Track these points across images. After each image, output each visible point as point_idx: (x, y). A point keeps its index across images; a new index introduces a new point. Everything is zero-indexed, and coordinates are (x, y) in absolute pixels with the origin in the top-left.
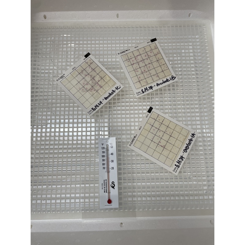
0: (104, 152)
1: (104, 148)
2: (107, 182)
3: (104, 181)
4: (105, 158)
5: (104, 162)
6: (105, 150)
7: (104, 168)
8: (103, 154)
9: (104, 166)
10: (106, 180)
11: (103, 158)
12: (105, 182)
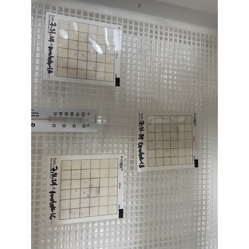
0: (77, 115)
1: (83, 115)
2: (35, 117)
3: (37, 113)
4: (69, 116)
5: (64, 114)
6: (80, 116)
7: (55, 114)
8: (75, 114)
9: (58, 114)
10: (39, 116)
11: (69, 114)
12: (36, 115)
